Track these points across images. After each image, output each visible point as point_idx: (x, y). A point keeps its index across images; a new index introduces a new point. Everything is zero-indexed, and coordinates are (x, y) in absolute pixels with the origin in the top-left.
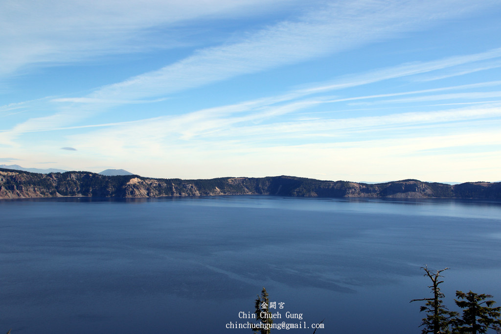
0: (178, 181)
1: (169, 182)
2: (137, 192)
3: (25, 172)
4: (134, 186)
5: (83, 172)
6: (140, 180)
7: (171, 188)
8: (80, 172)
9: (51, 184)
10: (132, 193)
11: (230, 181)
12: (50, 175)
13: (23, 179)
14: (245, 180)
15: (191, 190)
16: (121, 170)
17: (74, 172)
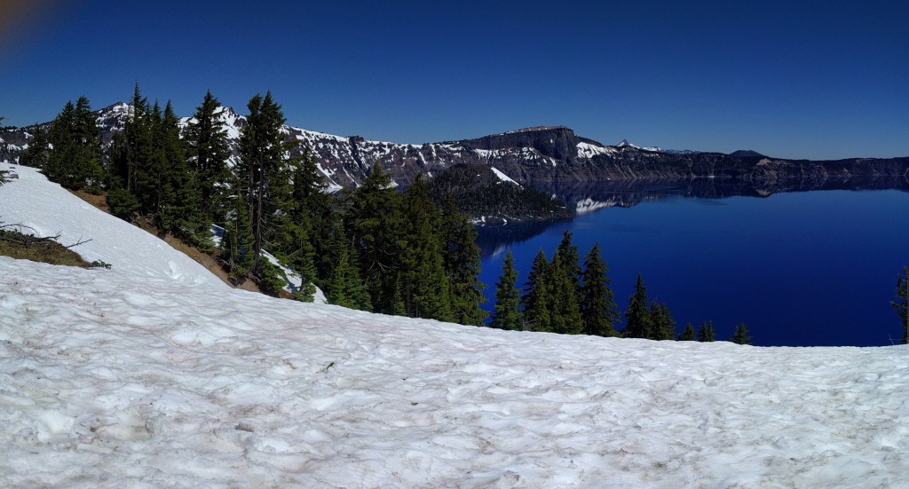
0: (806, 162)
1: (796, 162)
2: (766, 173)
3: (664, 153)
4: (764, 166)
5: (715, 154)
6: (769, 161)
7: (800, 169)
8: (712, 153)
9: (686, 165)
10: (762, 173)
11: (858, 161)
12: (686, 156)
13: (662, 160)
14: (874, 161)
15: (819, 171)
16: (751, 152)
17: (707, 153)
